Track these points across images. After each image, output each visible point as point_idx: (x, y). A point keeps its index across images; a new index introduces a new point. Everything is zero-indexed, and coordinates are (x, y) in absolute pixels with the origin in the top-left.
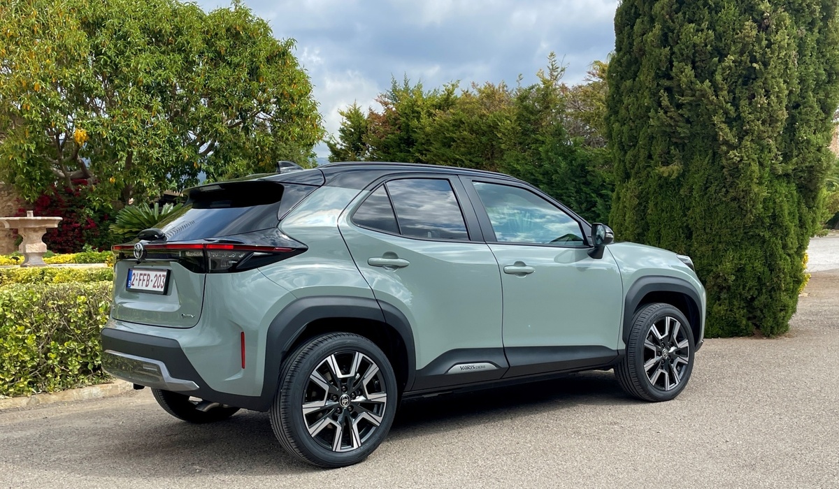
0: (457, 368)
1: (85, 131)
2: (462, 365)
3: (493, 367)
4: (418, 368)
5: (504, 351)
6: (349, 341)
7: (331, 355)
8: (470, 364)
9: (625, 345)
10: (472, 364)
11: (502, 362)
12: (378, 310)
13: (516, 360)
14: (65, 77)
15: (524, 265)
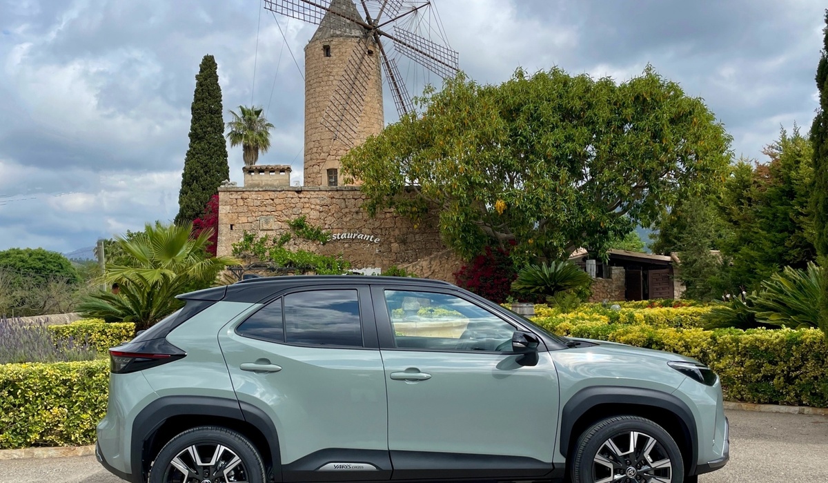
0: (331, 466)
1: (503, 202)
2: (336, 464)
3: (374, 468)
4: (283, 462)
5: (389, 454)
6: (210, 435)
7: (192, 445)
8: (346, 464)
9: (565, 459)
10: (349, 464)
11: (385, 464)
12: (237, 409)
13: (400, 464)
14: (485, 158)
15: (419, 371)
